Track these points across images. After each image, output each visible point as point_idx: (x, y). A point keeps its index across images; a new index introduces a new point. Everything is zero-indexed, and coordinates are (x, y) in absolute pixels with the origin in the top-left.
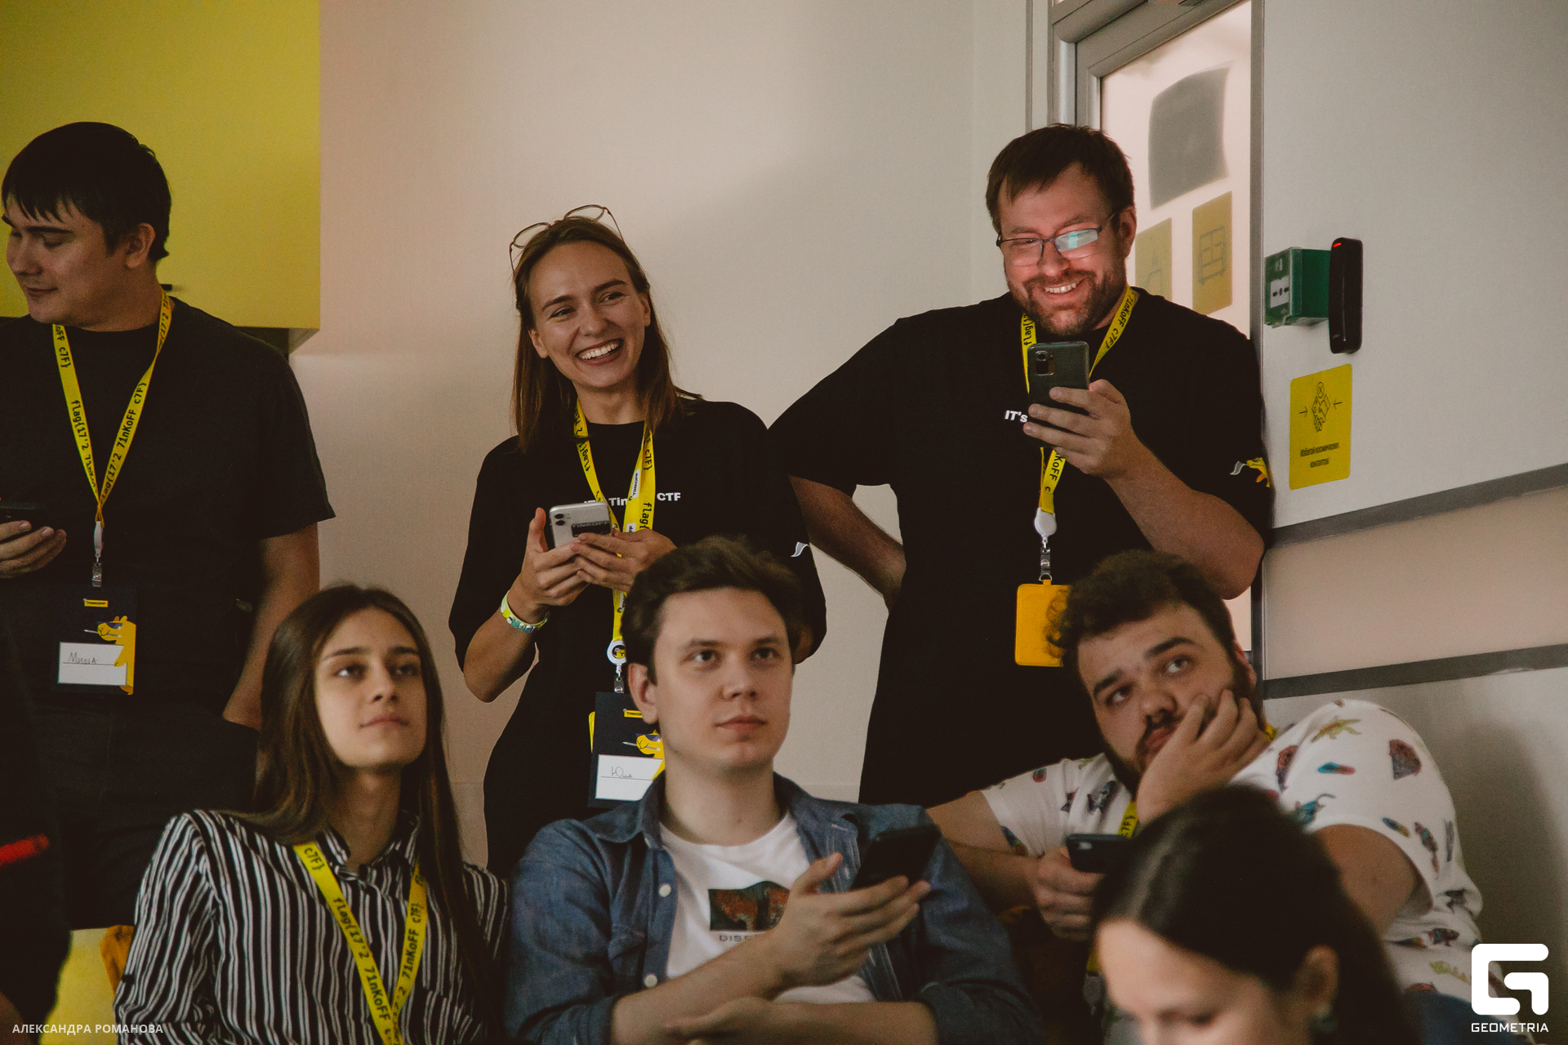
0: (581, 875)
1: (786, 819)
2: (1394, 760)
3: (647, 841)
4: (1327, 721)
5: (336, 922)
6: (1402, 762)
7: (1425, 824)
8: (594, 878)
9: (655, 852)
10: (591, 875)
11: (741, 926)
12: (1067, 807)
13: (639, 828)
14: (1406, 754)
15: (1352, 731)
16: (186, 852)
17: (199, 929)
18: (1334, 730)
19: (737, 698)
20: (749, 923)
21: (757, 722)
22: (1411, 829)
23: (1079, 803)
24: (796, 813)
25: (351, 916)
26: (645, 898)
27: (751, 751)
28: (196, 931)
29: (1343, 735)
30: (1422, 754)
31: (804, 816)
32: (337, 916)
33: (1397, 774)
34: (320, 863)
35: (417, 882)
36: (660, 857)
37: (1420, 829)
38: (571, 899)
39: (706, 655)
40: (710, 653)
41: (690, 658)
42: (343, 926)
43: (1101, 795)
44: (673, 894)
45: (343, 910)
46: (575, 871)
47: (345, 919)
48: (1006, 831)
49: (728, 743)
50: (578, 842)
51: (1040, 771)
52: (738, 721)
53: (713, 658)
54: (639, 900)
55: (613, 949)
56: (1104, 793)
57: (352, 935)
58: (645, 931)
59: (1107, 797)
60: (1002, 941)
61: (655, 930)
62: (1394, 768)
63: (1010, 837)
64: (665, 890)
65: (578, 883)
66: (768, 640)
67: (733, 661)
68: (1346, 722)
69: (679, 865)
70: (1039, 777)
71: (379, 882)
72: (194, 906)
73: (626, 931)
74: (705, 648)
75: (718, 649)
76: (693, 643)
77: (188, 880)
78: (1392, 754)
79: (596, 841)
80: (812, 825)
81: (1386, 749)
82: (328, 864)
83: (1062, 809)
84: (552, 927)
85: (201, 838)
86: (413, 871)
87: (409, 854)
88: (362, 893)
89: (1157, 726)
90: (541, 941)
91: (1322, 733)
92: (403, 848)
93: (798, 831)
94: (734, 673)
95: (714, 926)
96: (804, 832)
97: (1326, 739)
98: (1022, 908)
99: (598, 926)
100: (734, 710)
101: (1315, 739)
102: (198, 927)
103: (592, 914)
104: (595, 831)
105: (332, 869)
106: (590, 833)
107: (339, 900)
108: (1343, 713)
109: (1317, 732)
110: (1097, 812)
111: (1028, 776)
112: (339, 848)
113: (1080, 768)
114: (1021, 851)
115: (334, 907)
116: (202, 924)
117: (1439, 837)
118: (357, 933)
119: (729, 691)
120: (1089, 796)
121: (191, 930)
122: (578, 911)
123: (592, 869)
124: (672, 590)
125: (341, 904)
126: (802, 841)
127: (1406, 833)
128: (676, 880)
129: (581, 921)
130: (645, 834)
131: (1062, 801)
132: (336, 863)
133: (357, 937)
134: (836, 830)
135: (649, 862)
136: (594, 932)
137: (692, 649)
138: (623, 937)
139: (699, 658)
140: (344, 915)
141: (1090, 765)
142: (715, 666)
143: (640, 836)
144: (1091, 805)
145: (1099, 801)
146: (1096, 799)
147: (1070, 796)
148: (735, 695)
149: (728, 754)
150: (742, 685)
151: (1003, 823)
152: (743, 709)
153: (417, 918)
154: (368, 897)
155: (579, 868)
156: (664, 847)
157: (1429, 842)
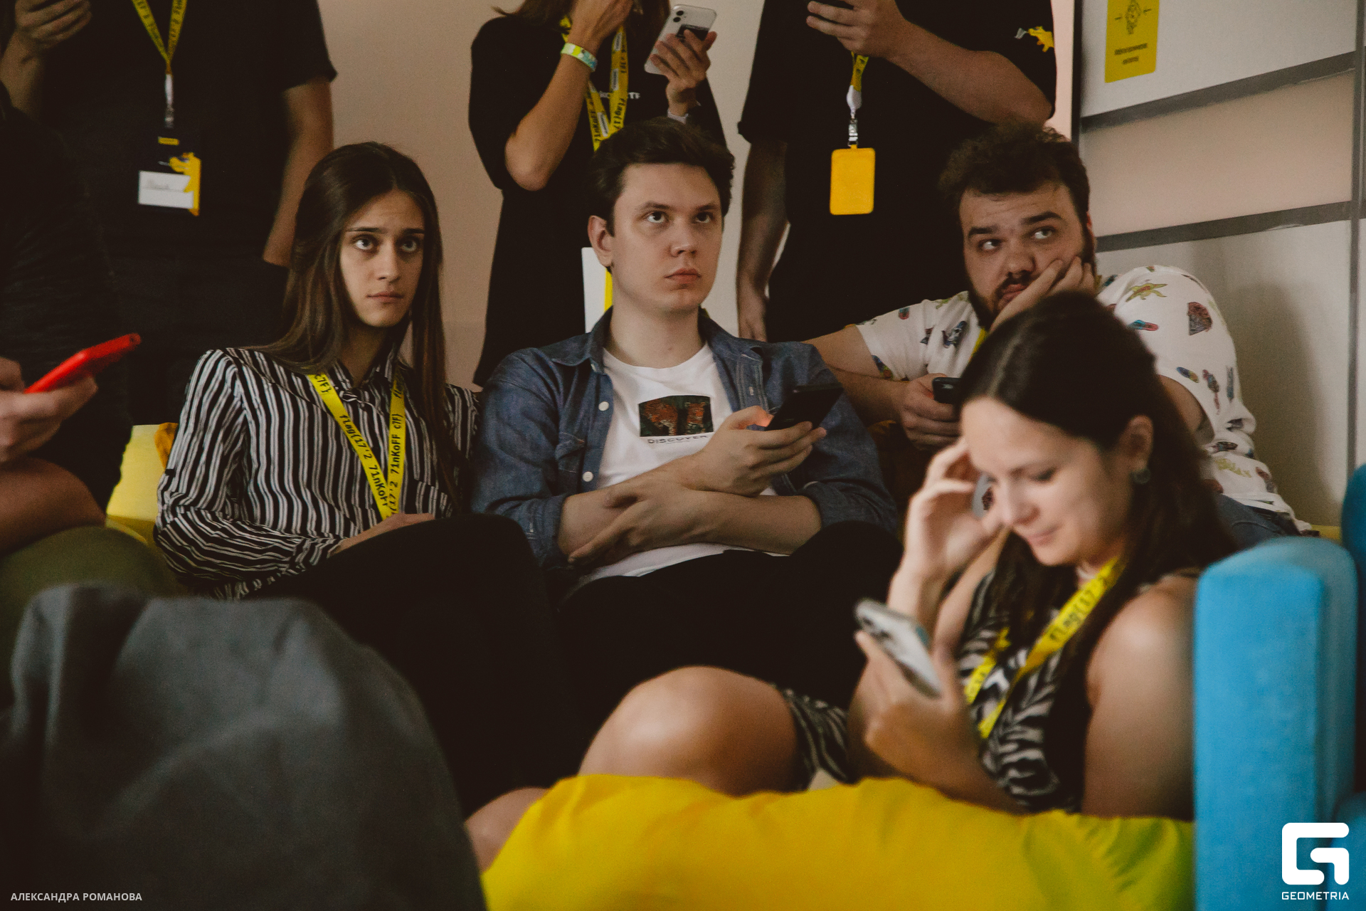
0: (534, 394)
1: (706, 348)
2: (1191, 320)
3: (593, 366)
4: (1141, 283)
5: (344, 433)
6: (1198, 320)
7: (1211, 372)
8: (546, 397)
9: (599, 376)
10: (543, 394)
11: (665, 432)
12: (926, 341)
13: (587, 356)
14: (1200, 314)
15: (1159, 294)
16: (220, 378)
17: (231, 439)
18: (1145, 293)
19: (682, 254)
20: (671, 429)
21: (693, 274)
22: (1200, 375)
23: (936, 337)
24: (713, 344)
25: (354, 428)
26: (586, 412)
27: (688, 297)
28: (228, 441)
29: (1152, 297)
30: (1214, 314)
31: (720, 347)
32: (344, 429)
33: (1193, 331)
34: (327, 387)
35: (396, 395)
36: (602, 379)
37: (1207, 375)
38: (526, 414)
39: (657, 216)
40: (660, 212)
41: (643, 217)
42: (349, 436)
43: (954, 333)
44: (610, 410)
45: (347, 423)
46: (529, 390)
47: (351, 431)
48: (876, 359)
49: (672, 290)
50: (535, 367)
51: (905, 310)
52: (682, 273)
53: (662, 220)
54: (582, 414)
55: (559, 452)
56: (957, 331)
57: (357, 441)
58: (586, 438)
59: (960, 335)
60: (870, 449)
61: (593, 437)
62: (1191, 326)
63: (880, 365)
64: (603, 406)
65: (532, 402)
66: (707, 207)
67: (679, 221)
68: (1156, 286)
69: (617, 384)
70: (904, 315)
71: (372, 400)
72: (227, 421)
73: (570, 438)
74: (658, 210)
75: (668, 211)
76: (649, 205)
77: (222, 400)
78: (1189, 314)
79: (551, 364)
80: (726, 354)
81: (1186, 309)
82: (334, 387)
83: (922, 342)
84: (510, 435)
85: (234, 366)
86: (392, 387)
87: (388, 374)
88: (361, 411)
89: (1015, 282)
90: (502, 445)
91: (1135, 294)
92: (383, 370)
93: (714, 358)
94: (680, 233)
95: (644, 433)
96: (719, 359)
97: (1138, 298)
98: (890, 422)
99: (547, 437)
100: (679, 264)
101: (1129, 299)
102: (230, 438)
103: (544, 427)
104: (550, 356)
105: (338, 392)
106: (546, 358)
107: (345, 417)
108: (1154, 278)
109: (1131, 293)
110: (952, 347)
111: (895, 313)
112: (344, 377)
113: (937, 308)
114: (888, 375)
115: (341, 421)
116: (232, 436)
117: (1222, 381)
118: (361, 440)
119: (676, 248)
120: (944, 332)
121: (224, 440)
122: (532, 425)
123: (545, 390)
124: (634, 160)
125: (346, 419)
126: (717, 366)
127: (1195, 379)
128: (613, 397)
129: (534, 431)
130: (593, 361)
131: (923, 335)
132: (341, 388)
133: (361, 443)
134: (746, 358)
135: (592, 383)
136: (544, 441)
137: (648, 209)
138: (568, 442)
139: (651, 218)
140: (349, 427)
141: (945, 306)
142: (664, 227)
143: (588, 362)
144: (946, 341)
145: (952, 338)
146: (950, 335)
147: (929, 332)
148: (680, 252)
149: (670, 299)
150: (686, 245)
151: (874, 353)
152: (686, 264)
153: (397, 425)
154: (365, 413)
155: (534, 389)
156: (607, 372)
157: (1214, 386)
